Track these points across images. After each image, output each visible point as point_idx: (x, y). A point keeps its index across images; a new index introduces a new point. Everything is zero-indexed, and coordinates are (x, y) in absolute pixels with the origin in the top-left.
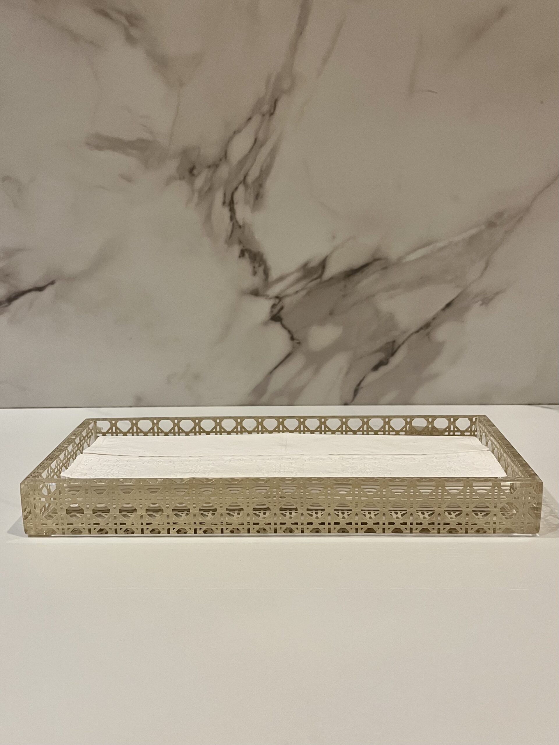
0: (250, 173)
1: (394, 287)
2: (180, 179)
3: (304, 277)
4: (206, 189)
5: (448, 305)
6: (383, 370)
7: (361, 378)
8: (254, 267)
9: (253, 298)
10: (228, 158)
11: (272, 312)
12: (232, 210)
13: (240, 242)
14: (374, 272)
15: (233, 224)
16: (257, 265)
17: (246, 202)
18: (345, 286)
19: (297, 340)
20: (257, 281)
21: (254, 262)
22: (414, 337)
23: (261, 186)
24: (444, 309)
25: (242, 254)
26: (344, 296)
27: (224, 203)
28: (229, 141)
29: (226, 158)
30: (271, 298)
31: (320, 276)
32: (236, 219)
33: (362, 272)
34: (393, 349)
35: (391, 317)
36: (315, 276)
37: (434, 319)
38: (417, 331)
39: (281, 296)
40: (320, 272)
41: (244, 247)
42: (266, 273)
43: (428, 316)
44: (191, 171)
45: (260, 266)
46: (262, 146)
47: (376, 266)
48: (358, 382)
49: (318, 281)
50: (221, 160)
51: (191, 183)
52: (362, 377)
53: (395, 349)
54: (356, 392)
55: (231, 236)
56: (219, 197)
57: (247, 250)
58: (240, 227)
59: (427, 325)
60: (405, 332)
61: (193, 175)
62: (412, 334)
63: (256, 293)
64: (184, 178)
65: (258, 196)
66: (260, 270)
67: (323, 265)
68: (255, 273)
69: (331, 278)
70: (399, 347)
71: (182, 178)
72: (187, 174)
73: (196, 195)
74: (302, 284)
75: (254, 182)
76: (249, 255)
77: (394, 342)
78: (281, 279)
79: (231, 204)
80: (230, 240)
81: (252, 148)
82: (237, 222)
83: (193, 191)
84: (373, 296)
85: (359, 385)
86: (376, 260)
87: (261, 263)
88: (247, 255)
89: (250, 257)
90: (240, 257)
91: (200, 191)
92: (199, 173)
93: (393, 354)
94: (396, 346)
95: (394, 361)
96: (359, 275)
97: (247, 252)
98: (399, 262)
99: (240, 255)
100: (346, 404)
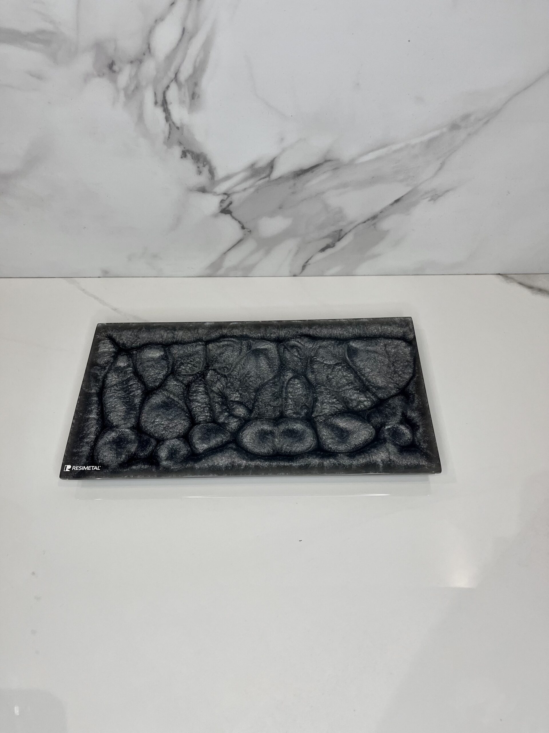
0: (182, 69)
1: (345, 185)
2: (99, 76)
3: (252, 176)
4: (132, 87)
5: (397, 201)
6: (329, 251)
7: (309, 258)
8: (198, 167)
9: (201, 195)
10: (152, 51)
11: (221, 206)
12: (166, 110)
13: (180, 143)
14: (325, 172)
15: (170, 125)
16: (201, 165)
17: (182, 102)
18: (295, 184)
19: (248, 229)
20: (203, 180)
21: (197, 162)
22: (361, 226)
23: (196, 84)
24: (392, 204)
25: (184, 154)
26: (293, 193)
27: (156, 103)
28: (151, 31)
29: (150, 51)
30: (219, 195)
31: (269, 176)
32: (171, 120)
33: (312, 172)
35: (340, 211)
36: (264, 175)
37: (382, 212)
38: (365, 222)
39: (229, 193)
40: (268, 172)
41: (184, 148)
42: (212, 172)
43: (377, 209)
44: (111, 66)
45: (204, 166)
46: (191, 38)
47: (326, 167)
48: (306, 261)
49: (267, 179)
50: (144, 54)
51: (114, 81)
52: (310, 256)
53: (341, 236)
55: (169, 137)
56: (149, 97)
57: (188, 151)
58: (178, 128)
59: (374, 217)
60: (351, 223)
61: (114, 72)
62: (359, 224)
63: (203, 190)
64: (104, 74)
65: (194, 96)
66: (205, 170)
67: (271, 165)
68: (200, 173)
69: (280, 178)
70: (346, 234)
71: (101, 75)
72: (106, 70)
73: (122, 94)
74: (250, 182)
75: (187, 81)
76: (192, 156)
77: (341, 230)
78: (228, 178)
79: (164, 104)
80: (169, 141)
81: (180, 40)
82: (173, 123)
83: (117, 90)
84: (323, 193)
85: (308, 261)
86: (326, 161)
87: (205, 163)
88: (189, 156)
89: (192, 158)
90: (182, 157)
91: (126, 89)
92: (120, 70)
93: (339, 240)
94: (343, 233)
95: (340, 245)
96: (308, 175)
97: (189, 153)
98: (351, 163)
99: (182, 156)
100: (295, 276)
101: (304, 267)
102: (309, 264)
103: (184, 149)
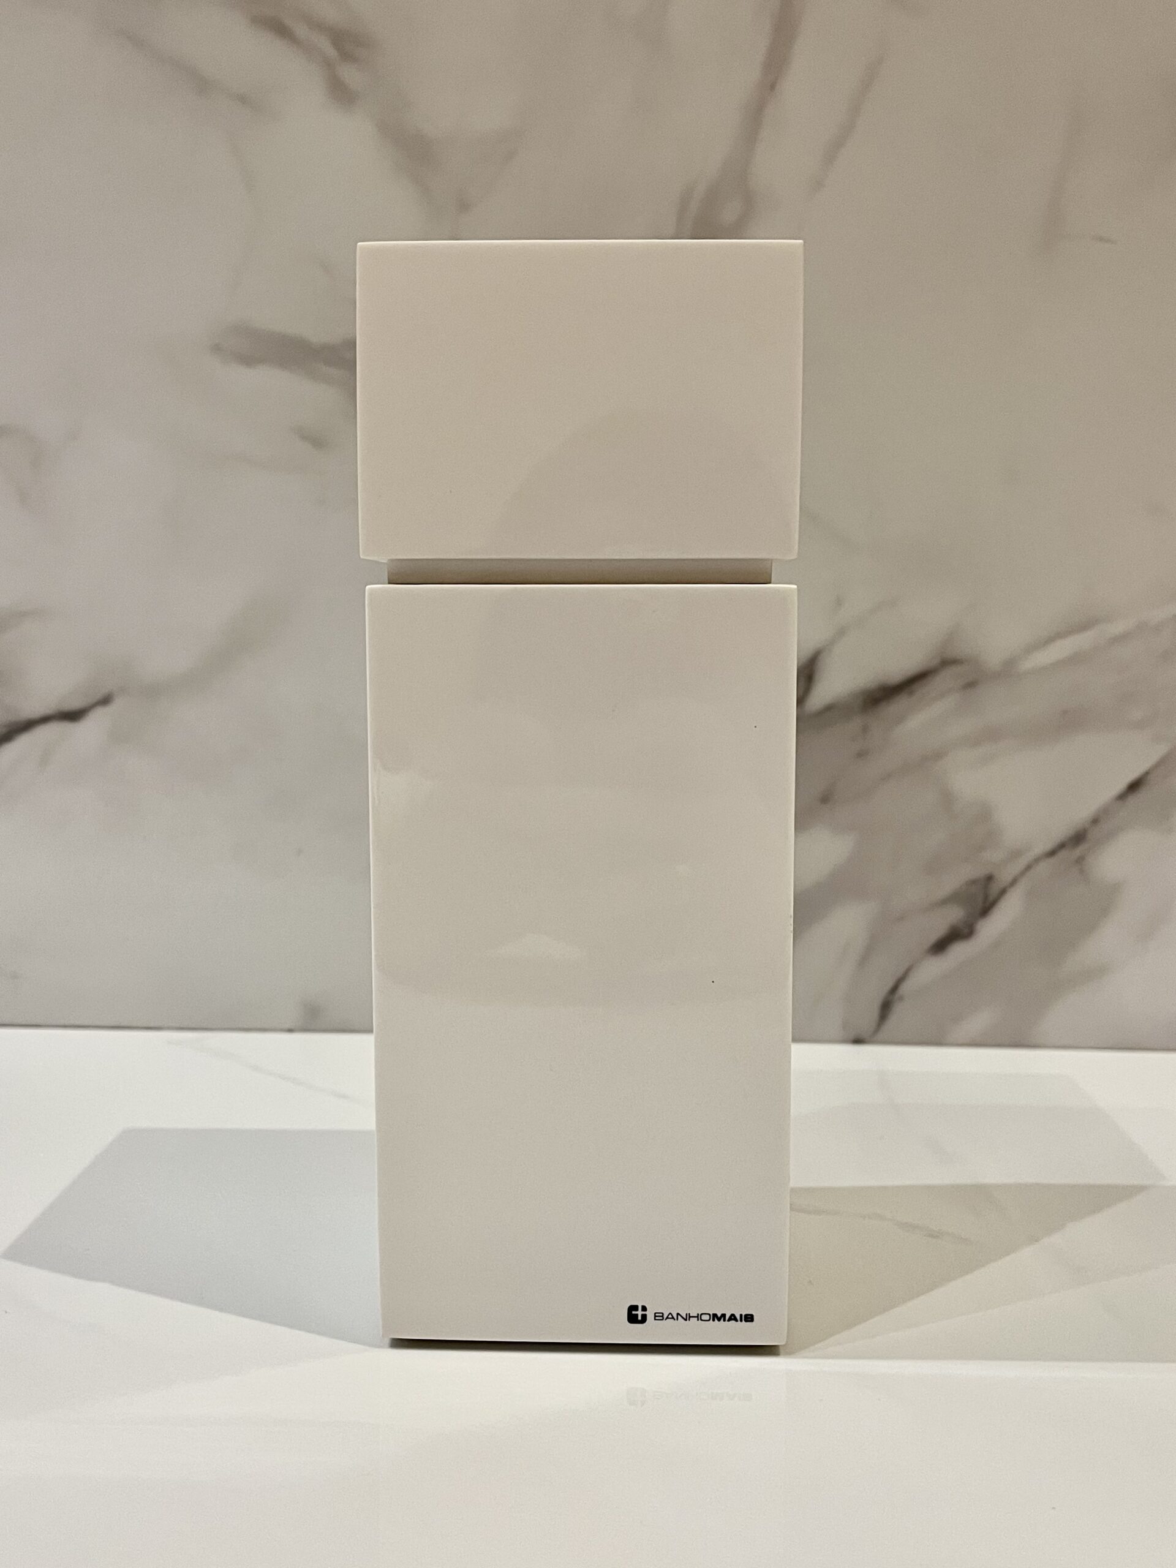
1: (992, 735)
5: (1134, 786)
6: (959, 951)
14: (942, 696)
18: (865, 729)
22: (1044, 868)
24: (1120, 798)
26: (861, 755)
31: (801, 701)
33: (911, 693)
34: (986, 897)
35: (984, 814)
37: (1095, 821)
38: (1053, 853)
43: (1080, 813)
47: (945, 680)
48: (894, 980)
52: (905, 968)
53: (991, 899)
59: (1078, 838)
60: (1016, 854)
62: (1037, 860)
67: (808, 673)
69: (829, 707)
70: (1003, 892)
77: (990, 878)
84: (938, 755)
85: (893, 990)
86: (946, 663)
93: (986, 909)
94: (995, 890)
95: (991, 928)
96: (902, 702)
98: (1008, 671)
100: (858, 1041)
101: (886, 1008)
102: (901, 998)
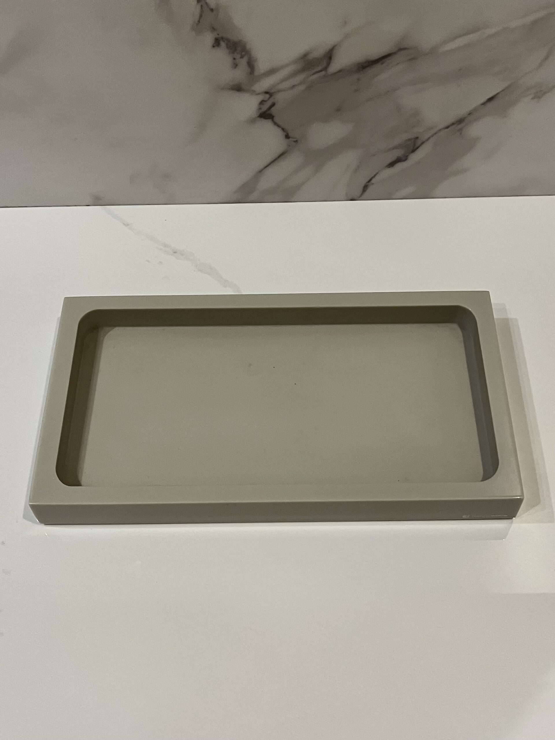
1: (423, 80)
3: (303, 70)
5: (490, 99)
6: (400, 166)
7: (372, 176)
8: (234, 59)
9: (236, 94)
11: (260, 109)
13: (212, 29)
14: (398, 64)
15: (201, 7)
16: (238, 56)
18: (358, 79)
19: (293, 138)
20: (240, 74)
21: (233, 53)
22: (442, 133)
24: (484, 104)
25: (217, 43)
26: (356, 91)
30: (259, 94)
31: (325, 69)
33: (382, 64)
35: (416, 113)
36: (319, 68)
37: (470, 114)
38: (447, 128)
39: (272, 91)
40: (324, 64)
41: (217, 34)
42: (251, 65)
43: (462, 112)
45: (242, 57)
47: (400, 57)
48: (369, 179)
49: (323, 73)
52: (375, 173)
53: (416, 146)
54: (365, 188)
55: (199, 22)
57: (222, 38)
58: (212, 10)
59: (460, 121)
60: (430, 129)
62: (440, 130)
63: (238, 88)
66: (243, 62)
67: (329, 56)
68: (236, 66)
69: (340, 71)
70: (423, 143)
74: (301, 77)
76: (227, 44)
77: (417, 138)
78: (272, 71)
80: (199, 26)
82: (206, 4)
84: (395, 89)
85: (370, 181)
86: (400, 50)
87: (243, 53)
88: (223, 44)
89: (228, 47)
90: (214, 47)
93: (414, 150)
94: (419, 142)
95: (415, 157)
96: (377, 67)
97: (224, 41)
98: (432, 52)
99: (214, 45)
102: (373, 184)
103: (217, 36)
